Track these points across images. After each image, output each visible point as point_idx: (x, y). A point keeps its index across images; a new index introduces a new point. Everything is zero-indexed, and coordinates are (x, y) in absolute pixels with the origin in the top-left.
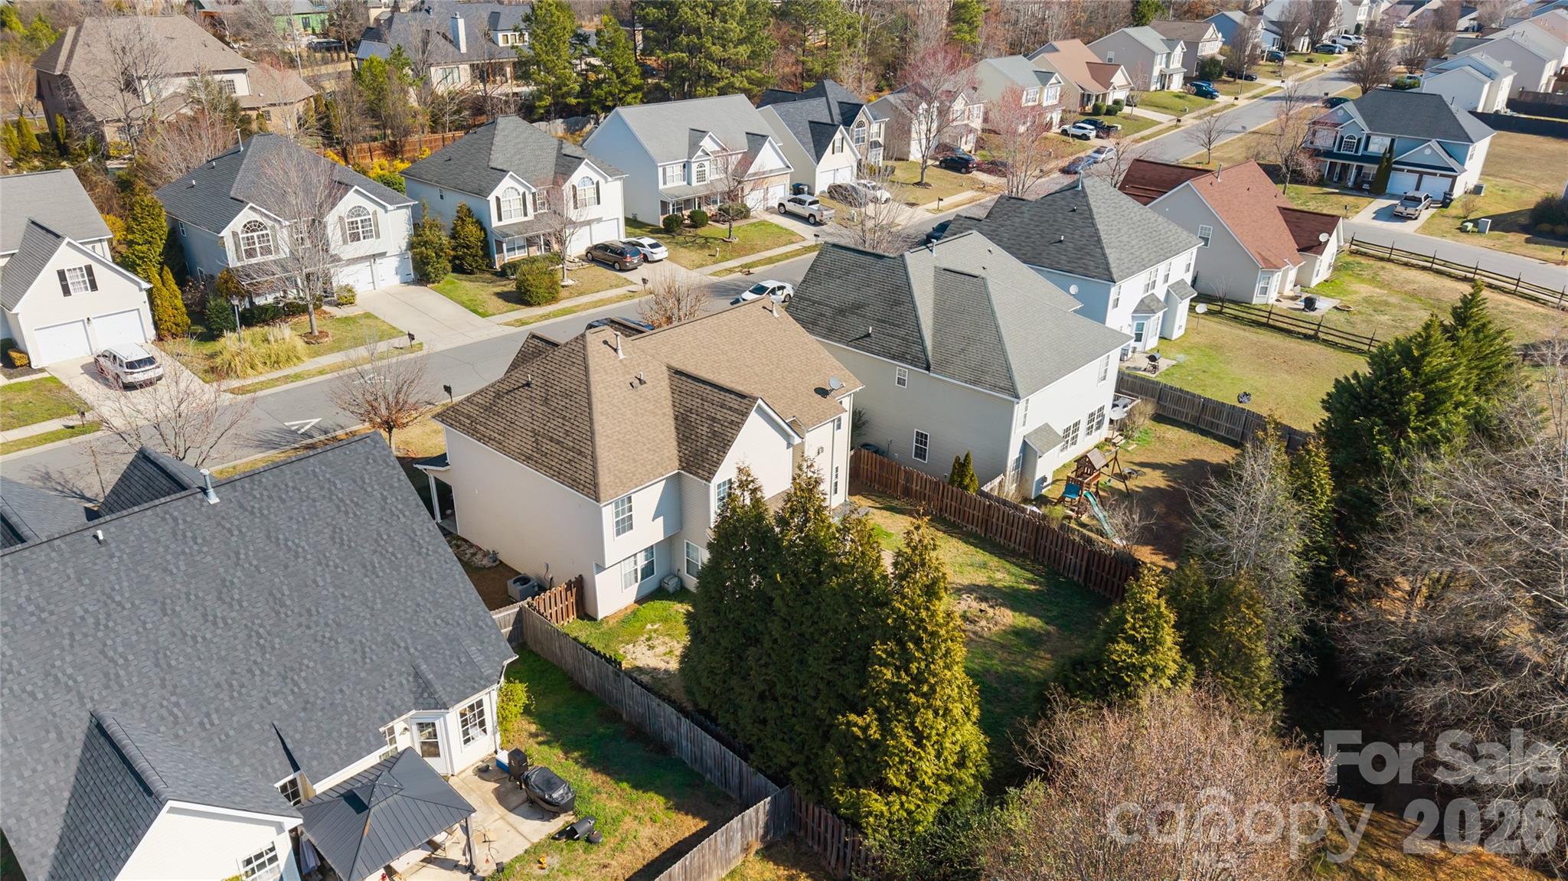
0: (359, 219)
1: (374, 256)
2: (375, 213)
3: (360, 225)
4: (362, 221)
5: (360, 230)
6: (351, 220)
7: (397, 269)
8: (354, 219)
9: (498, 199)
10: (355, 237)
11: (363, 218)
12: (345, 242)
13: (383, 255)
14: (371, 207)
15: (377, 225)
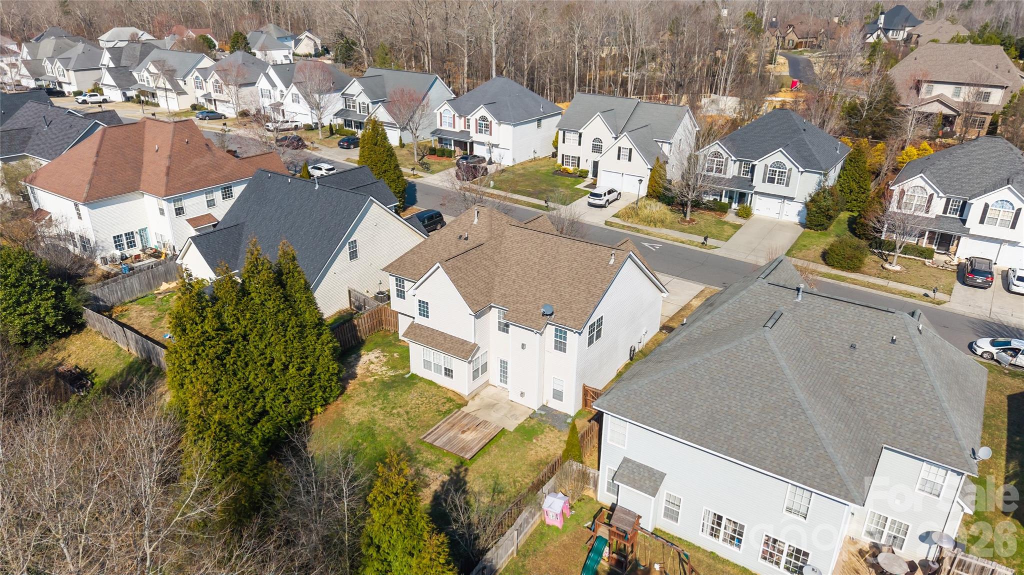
0: (778, 170)
1: (785, 198)
2: (790, 170)
3: (777, 173)
4: (779, 172)
5: (777, 177)
6: (772, 169)
7: (799, 212)
8: (775, 169)
9: (902, 193)
10: (771, 180)
11: (781, 170)
12: (764, 181)
13: (791, 199)
14: (789, 165)
15: (789, 178)
